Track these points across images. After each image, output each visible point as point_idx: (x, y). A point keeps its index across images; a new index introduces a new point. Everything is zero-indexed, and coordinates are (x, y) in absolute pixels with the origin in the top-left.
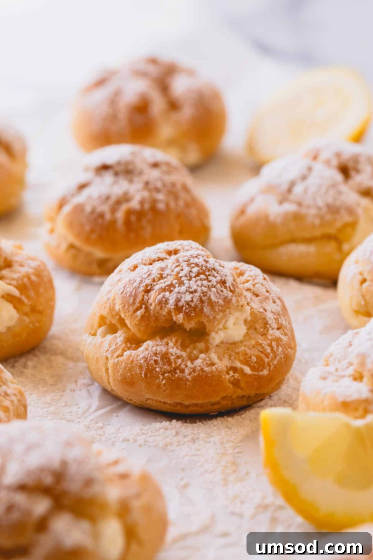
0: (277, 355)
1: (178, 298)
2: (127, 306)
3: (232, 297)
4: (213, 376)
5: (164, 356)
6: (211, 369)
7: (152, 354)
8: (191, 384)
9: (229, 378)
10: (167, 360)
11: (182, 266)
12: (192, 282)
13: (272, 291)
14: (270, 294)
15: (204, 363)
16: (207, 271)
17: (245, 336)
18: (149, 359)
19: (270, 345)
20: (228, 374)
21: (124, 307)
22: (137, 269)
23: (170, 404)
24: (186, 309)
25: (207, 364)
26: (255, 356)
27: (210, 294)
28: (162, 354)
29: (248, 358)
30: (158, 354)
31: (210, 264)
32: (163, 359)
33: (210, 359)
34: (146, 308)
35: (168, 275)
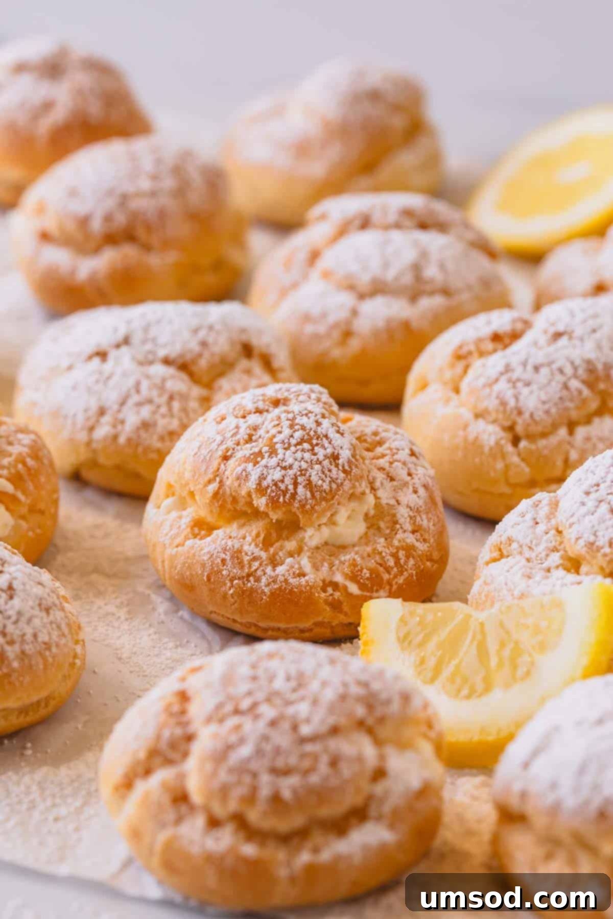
0: (404, 570)
1: (263, 474)
2: (197, 475)
3: (345, 480)
4: (301, 592)
5: (236, 555)
6: (299, 581)
7: (220, 550)
8: (268, 600)
9: (325, 598)
10: (239, 560)
11: (282, 427)
12: (288, 453)
13: (417, 475)
14: (413, 478)
15: (291, 572)
16: (315, 438)
17: (361, 538)
18: (214, 556)
19: (395, 556)
20: (325, 591)
21: (193, 476)
22: (224, 422)
23: (241, 624)
24: (272, 491)
25: (294, 573)
26: (368, 570)
27: (310, 473)
28: (233, 551)
29: (357, 572)
30: (228, 551)
31: (322, 429)
32: (233, 559)
33: (300, 568)
34: (221, 482)
35: (260, 437)
